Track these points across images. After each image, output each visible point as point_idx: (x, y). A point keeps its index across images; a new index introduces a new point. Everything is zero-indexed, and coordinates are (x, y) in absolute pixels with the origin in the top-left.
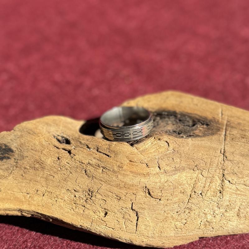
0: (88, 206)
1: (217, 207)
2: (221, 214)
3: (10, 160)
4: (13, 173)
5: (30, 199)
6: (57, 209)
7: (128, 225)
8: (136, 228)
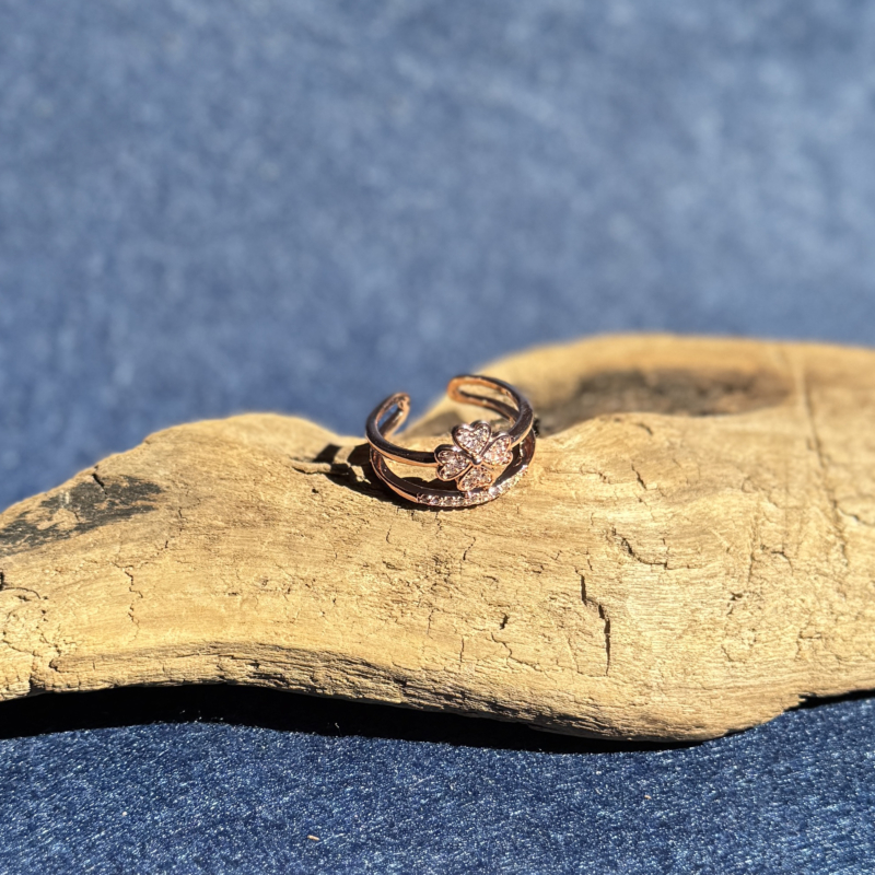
0: (441, 603)
1: (838, 591)
2: (855, 614)
3: (154, 512)
4: (174, 545)
5: (245, 607)
6: (340, 623)
7: (581, 647)
8: (609, 655)
